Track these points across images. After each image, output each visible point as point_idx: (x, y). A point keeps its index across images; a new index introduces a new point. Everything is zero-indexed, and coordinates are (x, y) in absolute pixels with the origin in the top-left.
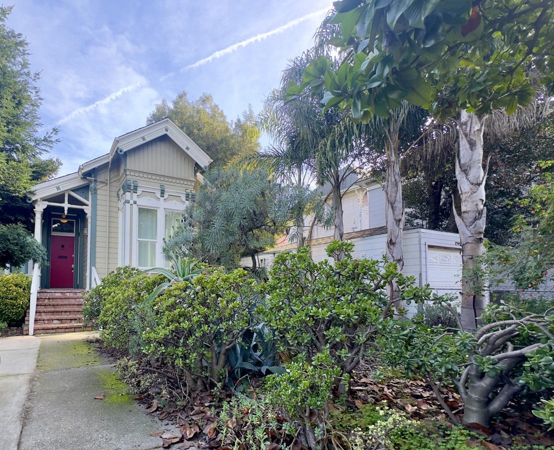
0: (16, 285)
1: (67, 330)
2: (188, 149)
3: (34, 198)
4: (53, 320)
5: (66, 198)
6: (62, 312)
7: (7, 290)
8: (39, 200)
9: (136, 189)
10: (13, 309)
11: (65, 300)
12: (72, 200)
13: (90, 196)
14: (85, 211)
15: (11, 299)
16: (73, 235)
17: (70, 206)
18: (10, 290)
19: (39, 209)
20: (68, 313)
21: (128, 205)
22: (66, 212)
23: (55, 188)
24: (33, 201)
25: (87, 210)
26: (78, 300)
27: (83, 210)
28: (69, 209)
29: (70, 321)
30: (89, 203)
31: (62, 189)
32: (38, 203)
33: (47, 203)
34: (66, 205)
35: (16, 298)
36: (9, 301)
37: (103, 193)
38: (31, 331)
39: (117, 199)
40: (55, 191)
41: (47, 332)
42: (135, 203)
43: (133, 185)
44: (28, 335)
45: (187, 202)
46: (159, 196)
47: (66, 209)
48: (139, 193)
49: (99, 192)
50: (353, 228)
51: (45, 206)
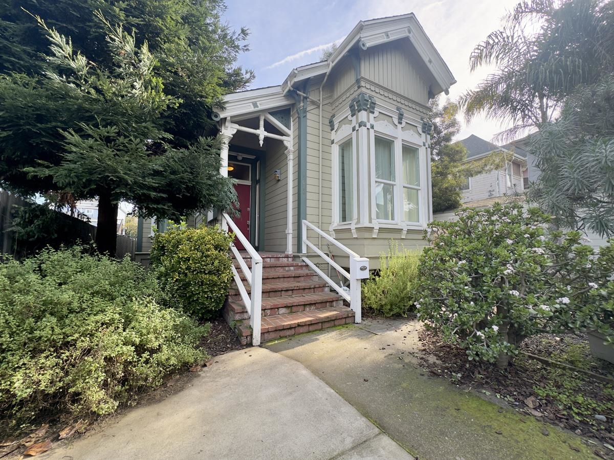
0: (216, 247)
1: (311, 328)
2: (430, 61)
3: (222, 116)
4: (278, 308)
5: (262, 123)
6: (282, 291)
7: (202, 257)
8: (229, 118)
9: (373, 108)
10: (211, 292)
11: (270, 269)
12: (269, 127)
13: (292, 124)
14: (286, 143)
15: (210, 273)
16: (248, 183)
17: (267, 134)
18: (207, 256)
19: (228, 132)
20: (290, 292)
21: (364, 129)
22: (261, 143)
23: (251, 104)
24: (222, 119)
25: (289, 142)
26: (287, 269)
27: (281, 142)
28: (266, 139)
29: (302, 307)
30: (290, 132)
31: (260, 108)
32: (227, 124)
33: (237, 127)
34: (262, 133)
35: (218, 271)
36: (207, 276)
37: (313, 119)
38: (257, 338)
39: (330, 128)
40: (251, 109)
41: (281, 336)
42: (372, 127)
43: (370, 101)
44: (250, 345)
45: (423, 135)
46: (396, 122)
47: (262, 138)
48: (376, 114)
49: (309, 116)
50: (490, 191)
51: (235, 131)
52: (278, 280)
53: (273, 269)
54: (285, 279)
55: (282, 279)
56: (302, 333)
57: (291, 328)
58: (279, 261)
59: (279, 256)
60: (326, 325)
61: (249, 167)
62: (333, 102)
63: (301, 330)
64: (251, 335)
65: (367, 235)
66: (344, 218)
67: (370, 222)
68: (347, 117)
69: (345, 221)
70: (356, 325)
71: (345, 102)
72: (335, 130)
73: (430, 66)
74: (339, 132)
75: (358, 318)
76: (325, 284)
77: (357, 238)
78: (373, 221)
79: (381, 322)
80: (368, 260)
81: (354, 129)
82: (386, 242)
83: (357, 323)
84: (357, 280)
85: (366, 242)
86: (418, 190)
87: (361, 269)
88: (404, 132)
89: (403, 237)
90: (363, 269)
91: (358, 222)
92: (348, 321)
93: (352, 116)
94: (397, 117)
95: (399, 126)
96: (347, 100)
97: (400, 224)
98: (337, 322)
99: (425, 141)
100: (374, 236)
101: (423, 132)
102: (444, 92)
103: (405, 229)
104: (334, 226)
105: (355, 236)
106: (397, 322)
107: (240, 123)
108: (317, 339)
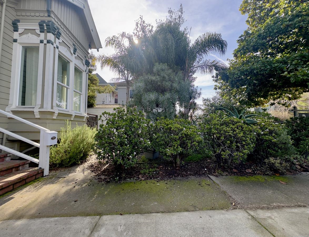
2: (92, 30)
9: (59, 36)
21: (51, 46)
42: (58, 48)
43: (57, 30)
45: (85, 66)
46: (72, 52)
48: (61, 41)
50: (103, 101)
60: (18, 185)
62: (19, 10)
65: (49, 117)
66: (23, 103)
67: (52, 108)
68: (35, 29)
69: (25, 105)
71: (34, 18)
72: (19, 32)
73: (92, 33)
75: (46, 172)
77: (39, 119)
78: (54, 108)
79: (62, 170)
80: (57, 132)
81: (41, 42)
82: (62, 122)
83: (46, 176)
84: (47, 146)
85: (48, 121)
86: (81, 94)
87: (52, 139)
88: (76, 60)
89: (72, 119)
90: (53, 138)
91: (42, 106)
92: (39, 176)
93: (41, 32)
94: (73, 50)
95: (74, 55)
96: (36, 18)
97: (70, 112)
98: (27, 181)
99: (86, 69)
100: (54, 118)
101: (86, 64)
102: (96, 49)
103: (74, 115)
104: (11, 108)
105: (37, 116)
106: (73, 168)
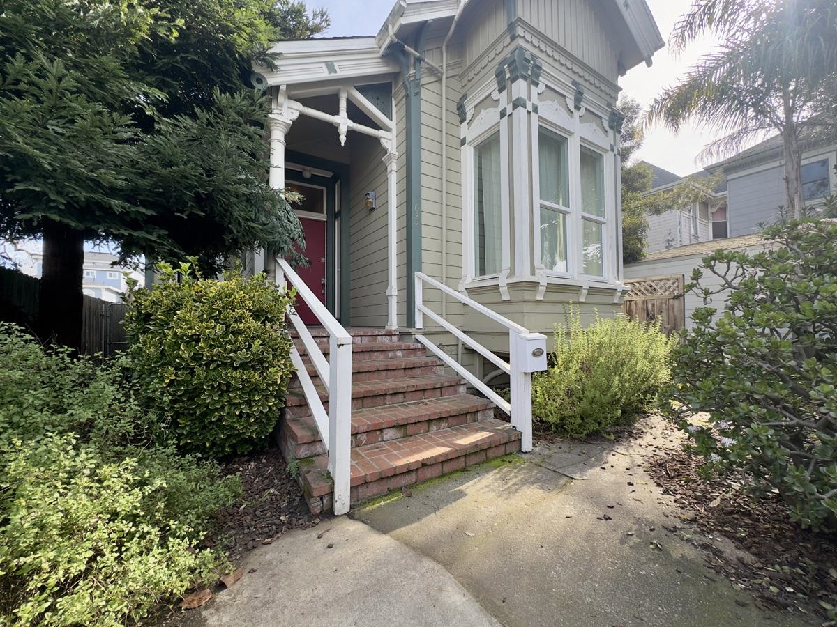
0: (257, 315)
1: (446, 468)
2: (626, 5)
3: (271, 81)
4: (381, 430)
5: (343, 105)
6: (386, 394)
7: (226, 334)
8: (283, 88)
9: (537, 77)
10: (248, 403)
12: (356, 113)
13: (394, 109)
14: (383, 142)
15: (244, 366)
16: (322, 217)
17: (351, 124)
18: (237, 333)
19: (285, 113)
20: (401, 396)
22: (343, 139)
23: (323, 65)
24: (271, 87)
25: (390, 140)
26: (390, 354)
27: (376, 140)
28: (351, 133)
29: (425, 425)
30: (392, 124)
31: (340, 74)
32: (281, 99)
33: (299, 107)
34: (343, 122)
35: (261, 361)
36: (238, 373)
37: (431, 100)
38: (343, 500)
39: (458, 118)
40: (324, 74)
41: (391, 488)
42: (535, 109)
43: (532, 62)
44: (329, 514)
45: (611, 132)
46: (571, 105)
47: (343, 130)
48: (541, 88)
49: (424, 93)
50: (668, 240)
51: (295, 116)
52: (376, 375)
53: (367, 356)
54: (389, 373)
55: (384, 373)
56: (430, 479)
57: (409, 472)
58: (375, 341)
59: (377, 333)
60: (473, 459)
61: (322, 191)
62: (464, 73)
63: (429, 473)
64: (331, 494)
65: (527, 295)
66: (483, 271)
67: (533, 273)
68: (490, 94)
69: (485, 274)
70: (525, 456)
71: (486, 70)
72: (467, 121)
73: (626, 13)
74: (475, 122)
75: (527, 443)
76: (460, 381)
77: (509, 302)
78: (537, 271)
79: (565, 446)
80: (545, 337)
81: (503, 114)
82: (560, 308)
83: (526, 452)
84: (525, 373)
85: (526, 307)
86: (601, 223)
87: (535, 354)
88: (583, 124)
89: (582, 300)
90: (537, 354)
91: (512, 273)
92: (511, 448)
93: (500, 91)
94: (573, 98)
95: (576, 114)
96: (490, 65)
97: (576, 278)
98: (491, 453)
99: (612, 143)
100: (538, 298)
101: (611, 128)
102: (644, 62)
103: (586, 286)
104: (466, 282)
105: (506, 297)
106: (594, 448)
107: (305, 102)
108: (462, 494)
